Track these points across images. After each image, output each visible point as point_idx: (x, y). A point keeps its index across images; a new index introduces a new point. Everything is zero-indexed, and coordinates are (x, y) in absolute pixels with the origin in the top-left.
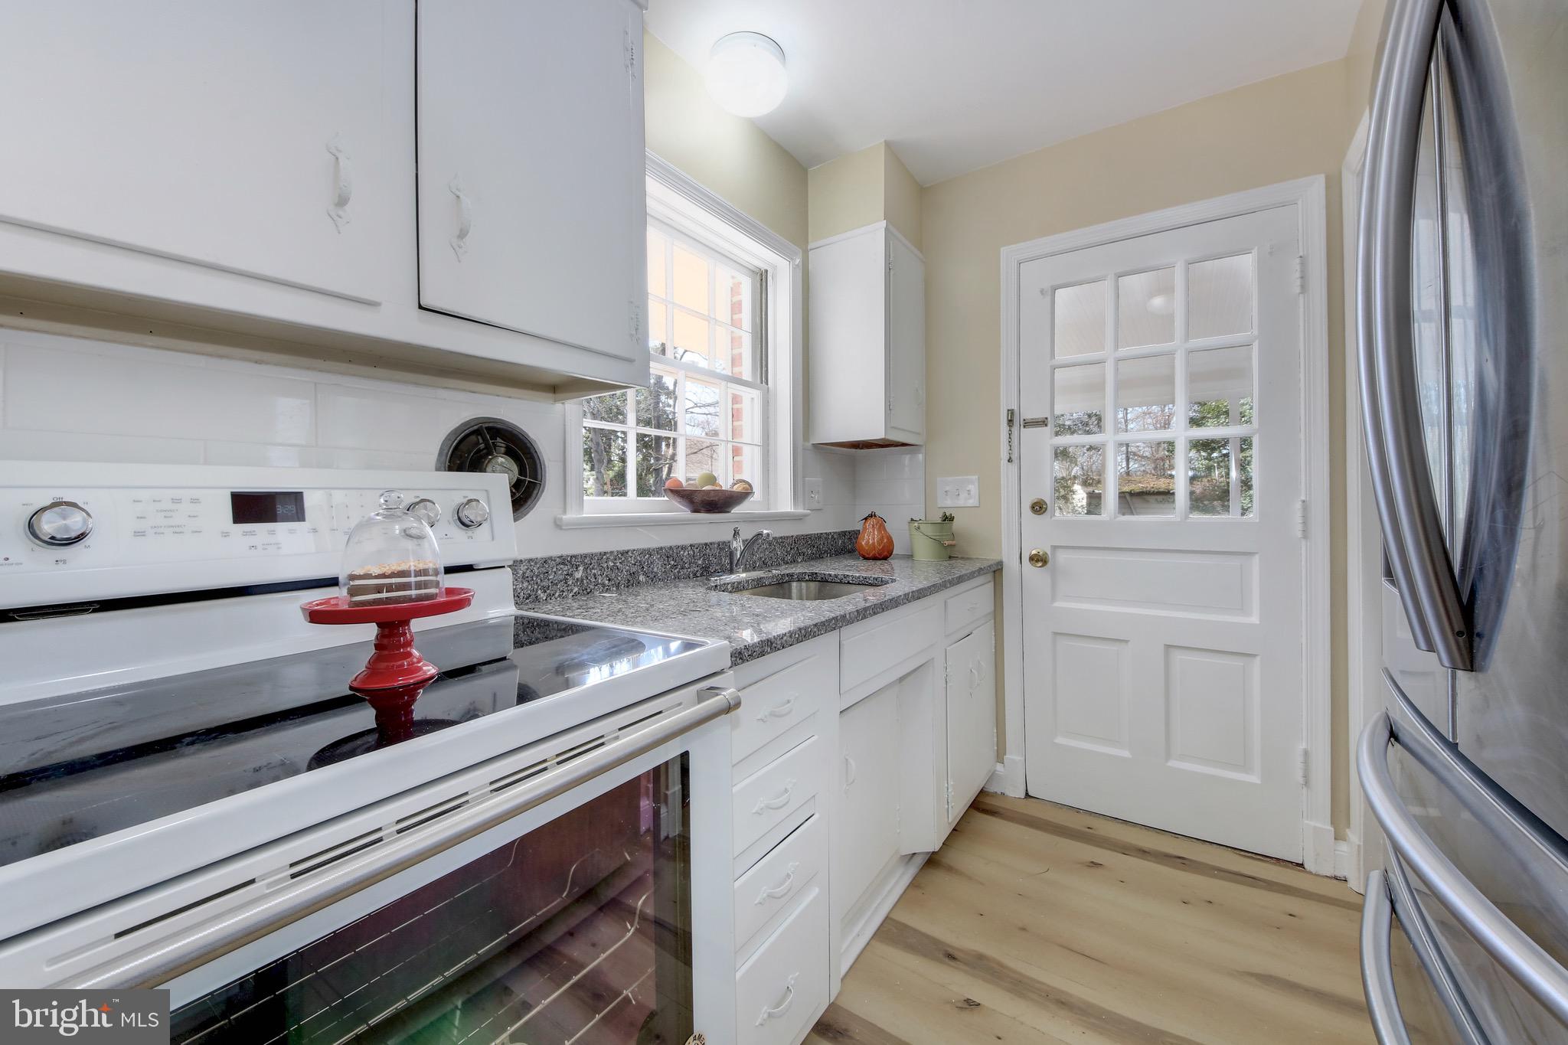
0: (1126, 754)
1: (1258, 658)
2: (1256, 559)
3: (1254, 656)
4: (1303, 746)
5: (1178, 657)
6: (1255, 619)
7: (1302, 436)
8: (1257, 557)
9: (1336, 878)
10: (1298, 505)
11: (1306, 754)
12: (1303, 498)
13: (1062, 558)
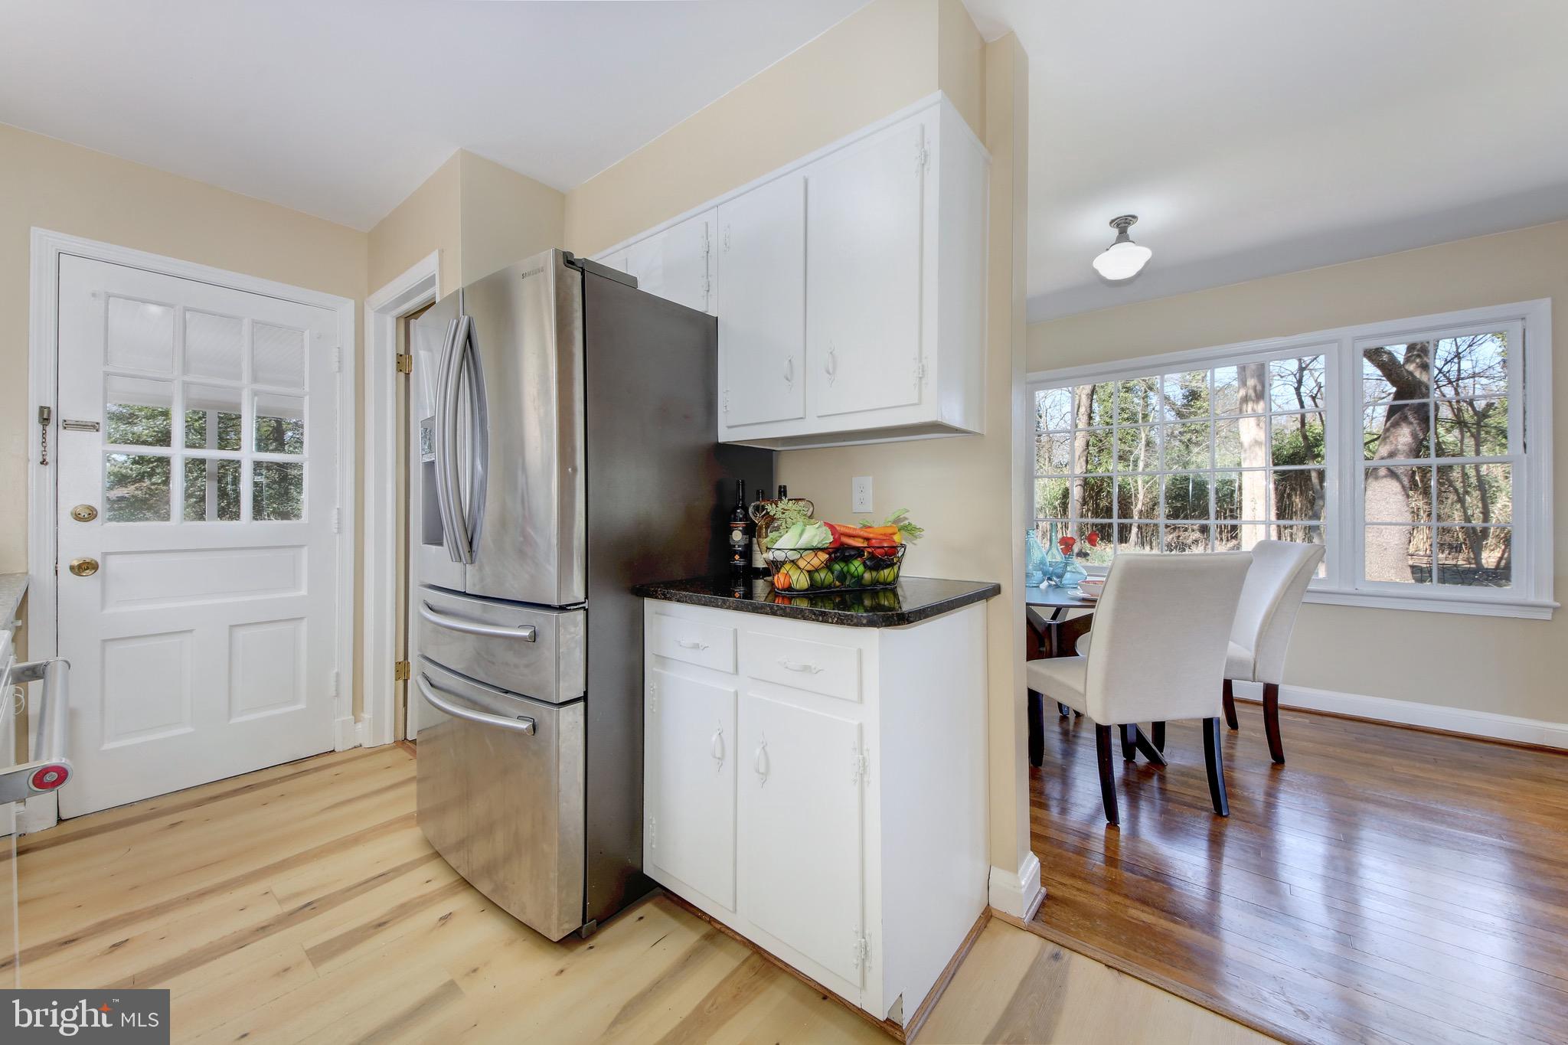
0: (189, 730)
1: (306, 619)
2: (305, 550)
3: (302, 618)
4: (336, 670)
5: (240, 633)
6: (304, 592)
7: (338, 466)
8: (306, 548)
9: (355, 747)
10: (335, 512)
11: (338, 675)
12: (338, 507)
13: (113, 565)
